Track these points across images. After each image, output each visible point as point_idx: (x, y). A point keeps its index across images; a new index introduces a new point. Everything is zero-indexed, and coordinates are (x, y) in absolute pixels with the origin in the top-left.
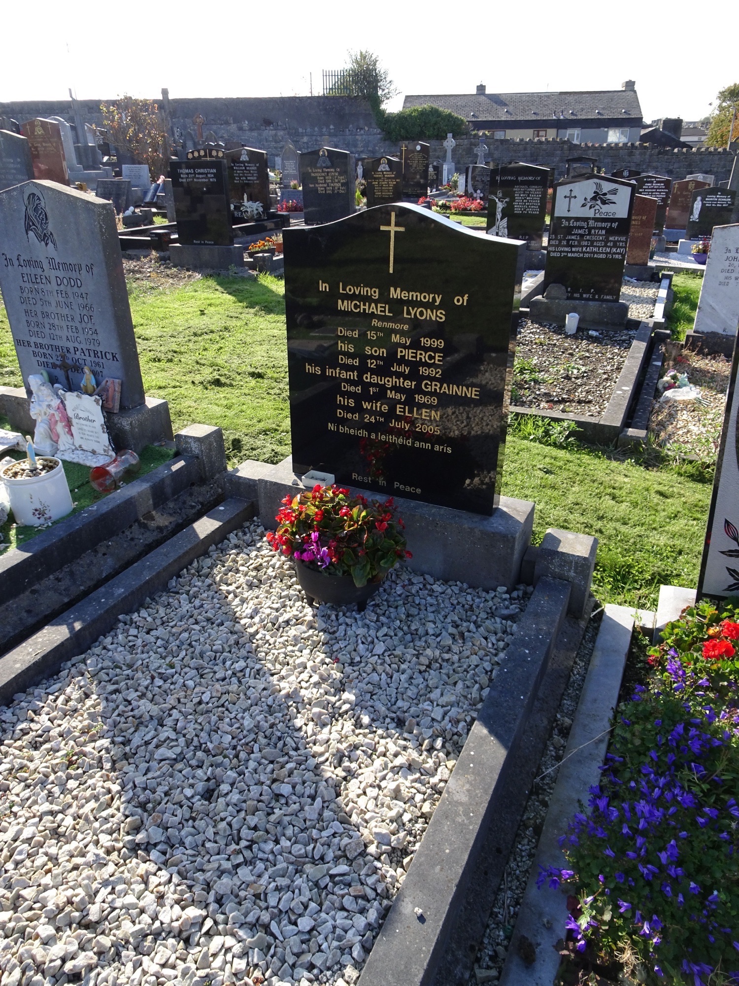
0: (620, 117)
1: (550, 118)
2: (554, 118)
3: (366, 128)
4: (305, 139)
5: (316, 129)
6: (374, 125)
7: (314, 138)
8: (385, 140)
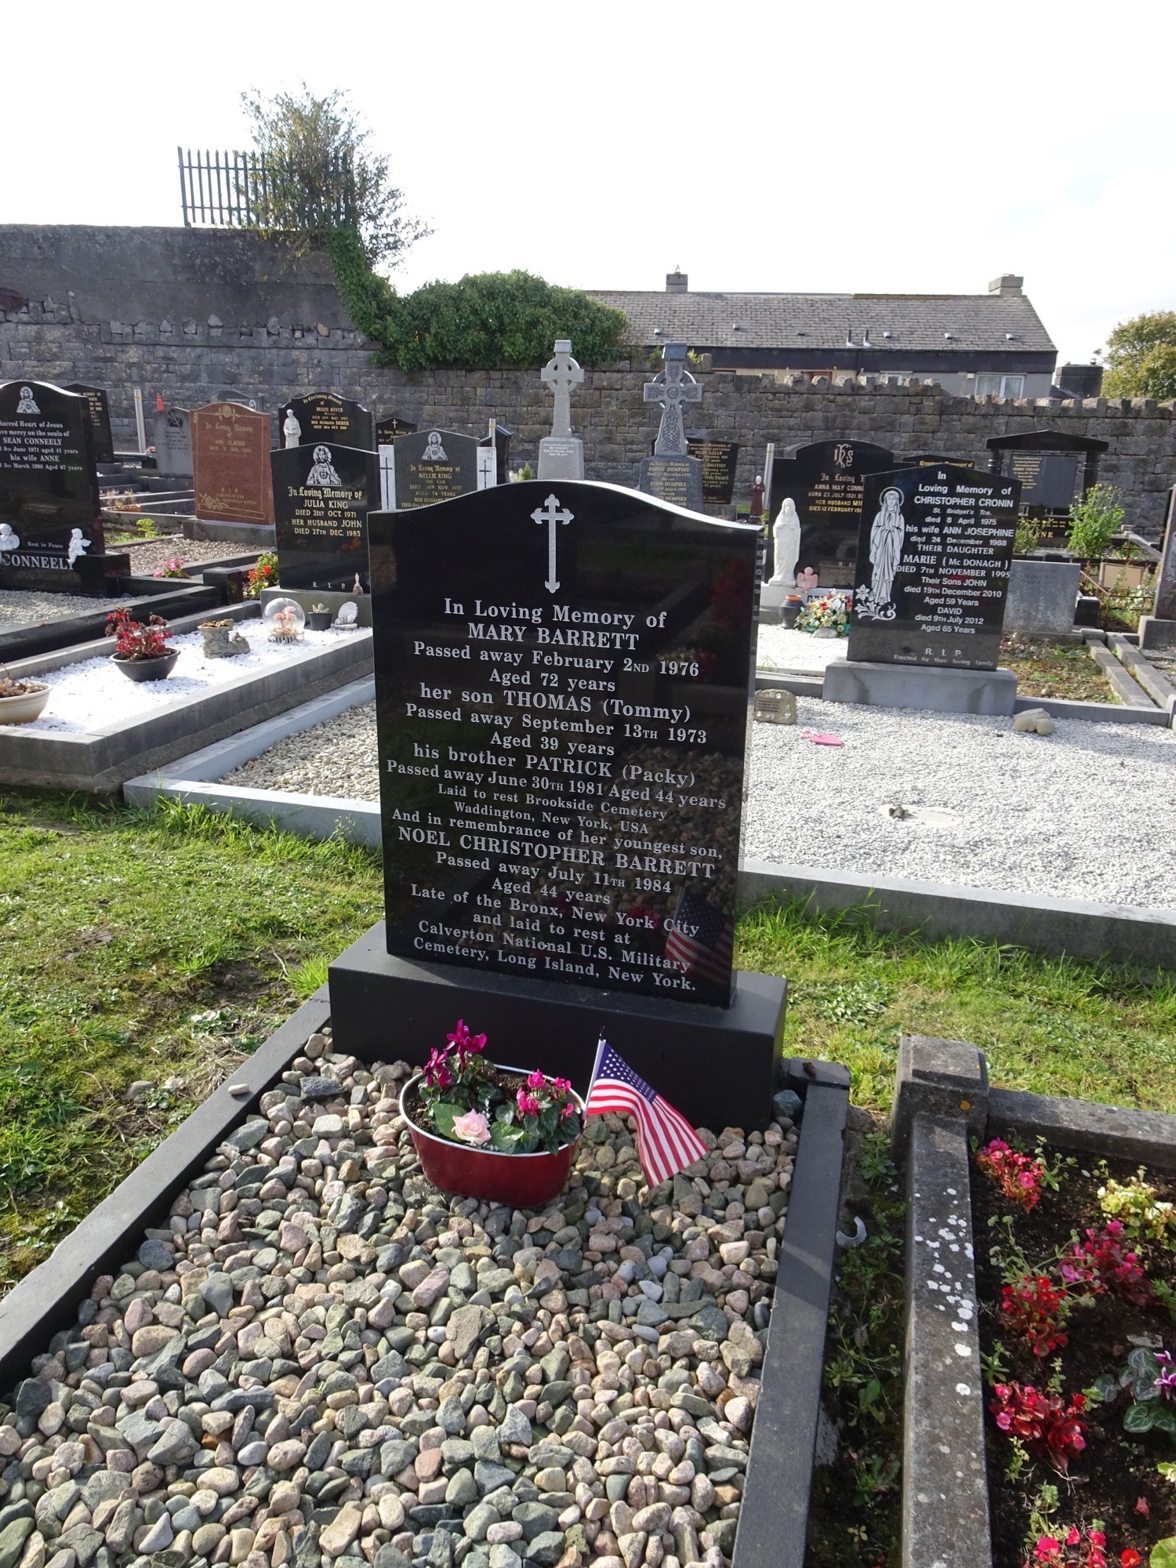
0: (1002, 349)
1: (838, 346)
2: (849, 345)
3: (323, 330)
4: (133, 354)
5: (165, 325)
6: (345, 321)
7: (160, 352)
8: (382, 365)
